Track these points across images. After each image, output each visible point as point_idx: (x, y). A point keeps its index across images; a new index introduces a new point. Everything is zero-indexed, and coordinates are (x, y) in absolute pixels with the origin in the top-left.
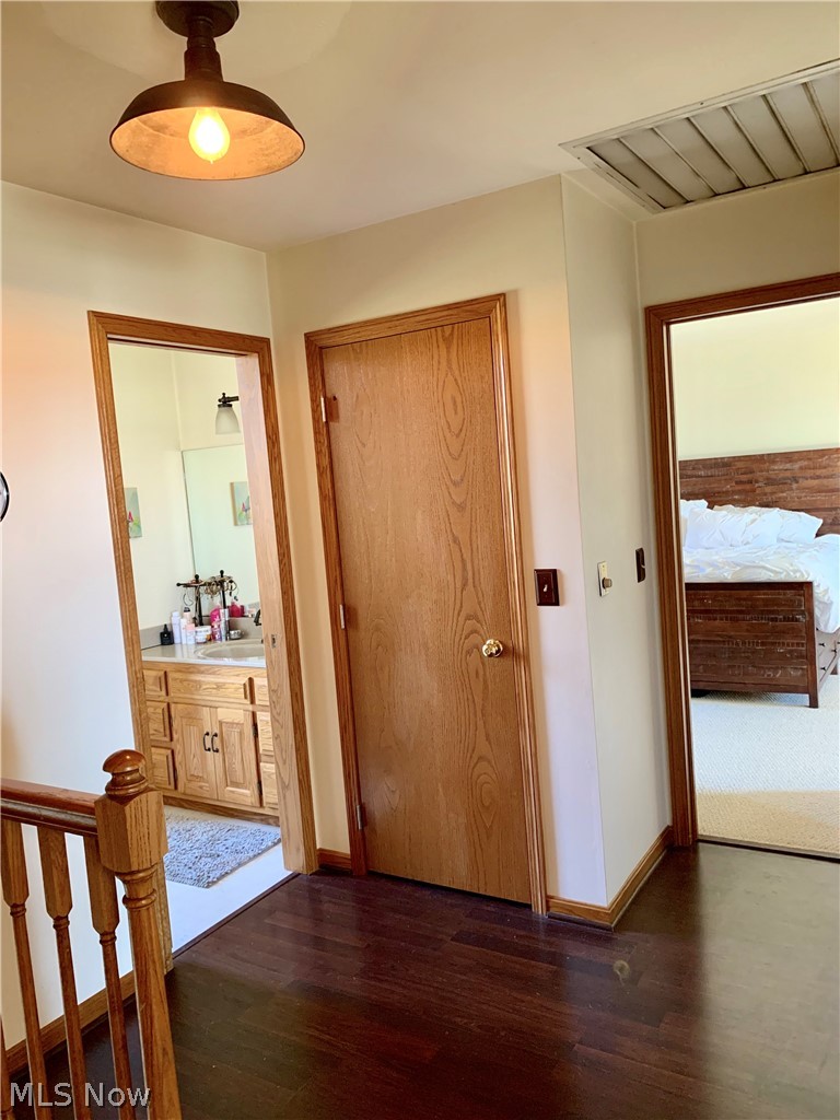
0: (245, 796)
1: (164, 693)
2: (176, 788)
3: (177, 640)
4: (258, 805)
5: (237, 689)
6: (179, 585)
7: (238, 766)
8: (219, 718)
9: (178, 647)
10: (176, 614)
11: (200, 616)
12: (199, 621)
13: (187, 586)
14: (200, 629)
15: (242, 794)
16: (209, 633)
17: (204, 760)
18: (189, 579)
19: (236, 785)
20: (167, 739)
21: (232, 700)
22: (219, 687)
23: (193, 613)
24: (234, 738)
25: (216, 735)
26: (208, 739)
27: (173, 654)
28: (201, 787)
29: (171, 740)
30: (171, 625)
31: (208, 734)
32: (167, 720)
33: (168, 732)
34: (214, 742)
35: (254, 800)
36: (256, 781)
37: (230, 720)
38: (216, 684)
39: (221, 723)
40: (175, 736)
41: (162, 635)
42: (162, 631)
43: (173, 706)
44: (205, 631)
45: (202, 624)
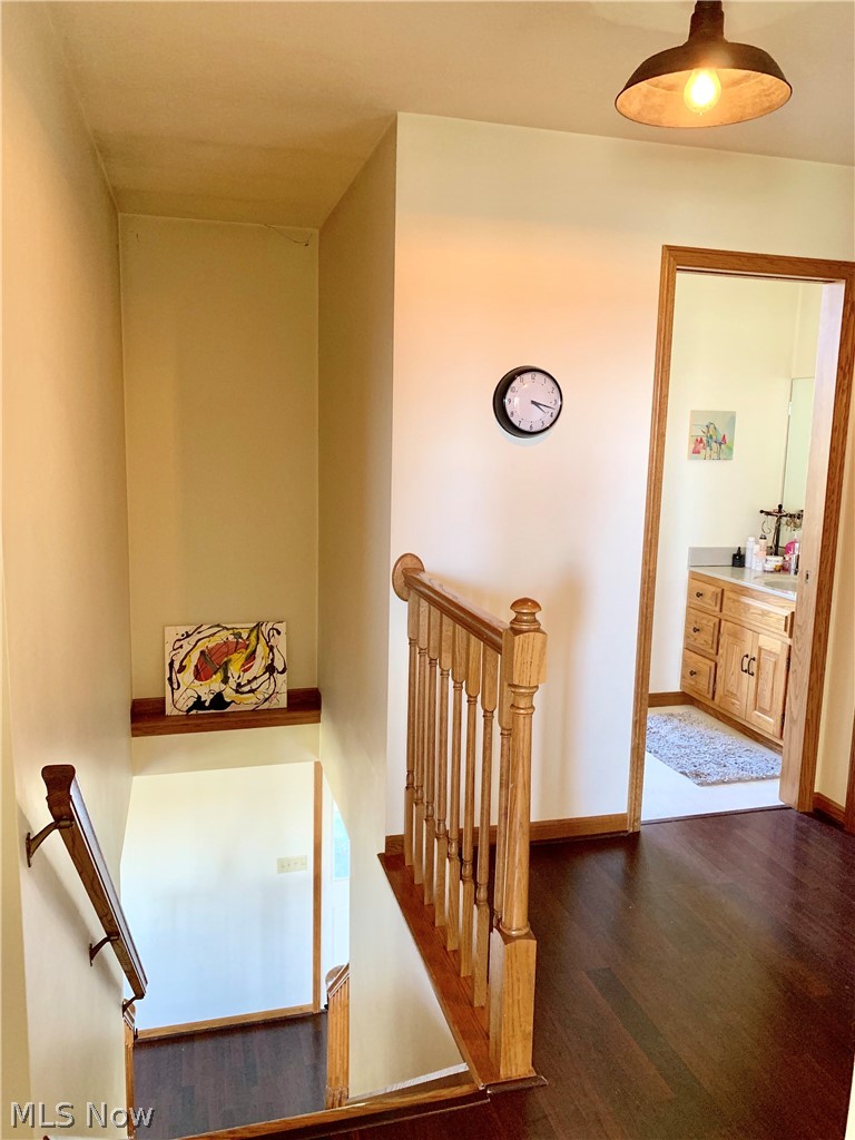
0: (768, 724)
1: (718, 609)
2: (713, 698)
3: (747, 565)
4: (778, 735)
5: (779, 620)
6: (762, 512)
7: (767, 694)
8: (760, 644)
9: (747, 571)
10: (752, 539)
11: (777, 545)
12: (775, 550)
13: (768, 514)
14: (769, 558)
15: (768, 722)
16: (780, 564)
17: (740, 680)
18: (773, 507)
19: (763, 711)
20: (714, 652)
21: (772, 629)
22: (764, 613)
23: (770, 542)
24: (768, 667)
25: (754, 659)
26: (746, 660)
27: (741, 577)
28: (733, 704)
29: (717, 654)
30: (745, 549)
31: (747, 656)
32: (716, 633)
33: (715, 646)
34: (751, 666)
35: (776, 730)
36: (780, 713)
37: (768, 648)
38: (763, 610)
39: (760, 649)
40: (720, 651)
41: (734, 556)
42: (736, 552)
43: (723, 623)
44: (776, 561)
45: (776, 554)
